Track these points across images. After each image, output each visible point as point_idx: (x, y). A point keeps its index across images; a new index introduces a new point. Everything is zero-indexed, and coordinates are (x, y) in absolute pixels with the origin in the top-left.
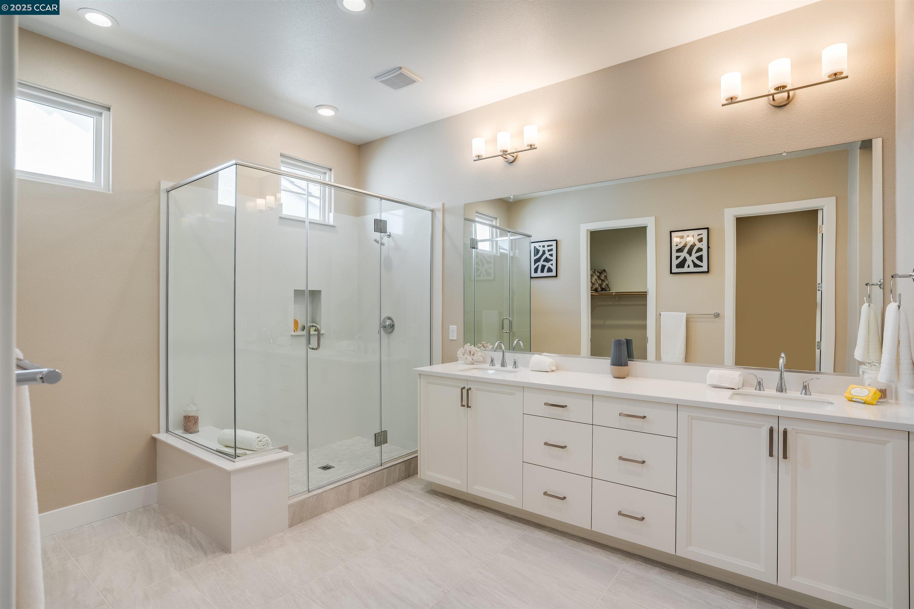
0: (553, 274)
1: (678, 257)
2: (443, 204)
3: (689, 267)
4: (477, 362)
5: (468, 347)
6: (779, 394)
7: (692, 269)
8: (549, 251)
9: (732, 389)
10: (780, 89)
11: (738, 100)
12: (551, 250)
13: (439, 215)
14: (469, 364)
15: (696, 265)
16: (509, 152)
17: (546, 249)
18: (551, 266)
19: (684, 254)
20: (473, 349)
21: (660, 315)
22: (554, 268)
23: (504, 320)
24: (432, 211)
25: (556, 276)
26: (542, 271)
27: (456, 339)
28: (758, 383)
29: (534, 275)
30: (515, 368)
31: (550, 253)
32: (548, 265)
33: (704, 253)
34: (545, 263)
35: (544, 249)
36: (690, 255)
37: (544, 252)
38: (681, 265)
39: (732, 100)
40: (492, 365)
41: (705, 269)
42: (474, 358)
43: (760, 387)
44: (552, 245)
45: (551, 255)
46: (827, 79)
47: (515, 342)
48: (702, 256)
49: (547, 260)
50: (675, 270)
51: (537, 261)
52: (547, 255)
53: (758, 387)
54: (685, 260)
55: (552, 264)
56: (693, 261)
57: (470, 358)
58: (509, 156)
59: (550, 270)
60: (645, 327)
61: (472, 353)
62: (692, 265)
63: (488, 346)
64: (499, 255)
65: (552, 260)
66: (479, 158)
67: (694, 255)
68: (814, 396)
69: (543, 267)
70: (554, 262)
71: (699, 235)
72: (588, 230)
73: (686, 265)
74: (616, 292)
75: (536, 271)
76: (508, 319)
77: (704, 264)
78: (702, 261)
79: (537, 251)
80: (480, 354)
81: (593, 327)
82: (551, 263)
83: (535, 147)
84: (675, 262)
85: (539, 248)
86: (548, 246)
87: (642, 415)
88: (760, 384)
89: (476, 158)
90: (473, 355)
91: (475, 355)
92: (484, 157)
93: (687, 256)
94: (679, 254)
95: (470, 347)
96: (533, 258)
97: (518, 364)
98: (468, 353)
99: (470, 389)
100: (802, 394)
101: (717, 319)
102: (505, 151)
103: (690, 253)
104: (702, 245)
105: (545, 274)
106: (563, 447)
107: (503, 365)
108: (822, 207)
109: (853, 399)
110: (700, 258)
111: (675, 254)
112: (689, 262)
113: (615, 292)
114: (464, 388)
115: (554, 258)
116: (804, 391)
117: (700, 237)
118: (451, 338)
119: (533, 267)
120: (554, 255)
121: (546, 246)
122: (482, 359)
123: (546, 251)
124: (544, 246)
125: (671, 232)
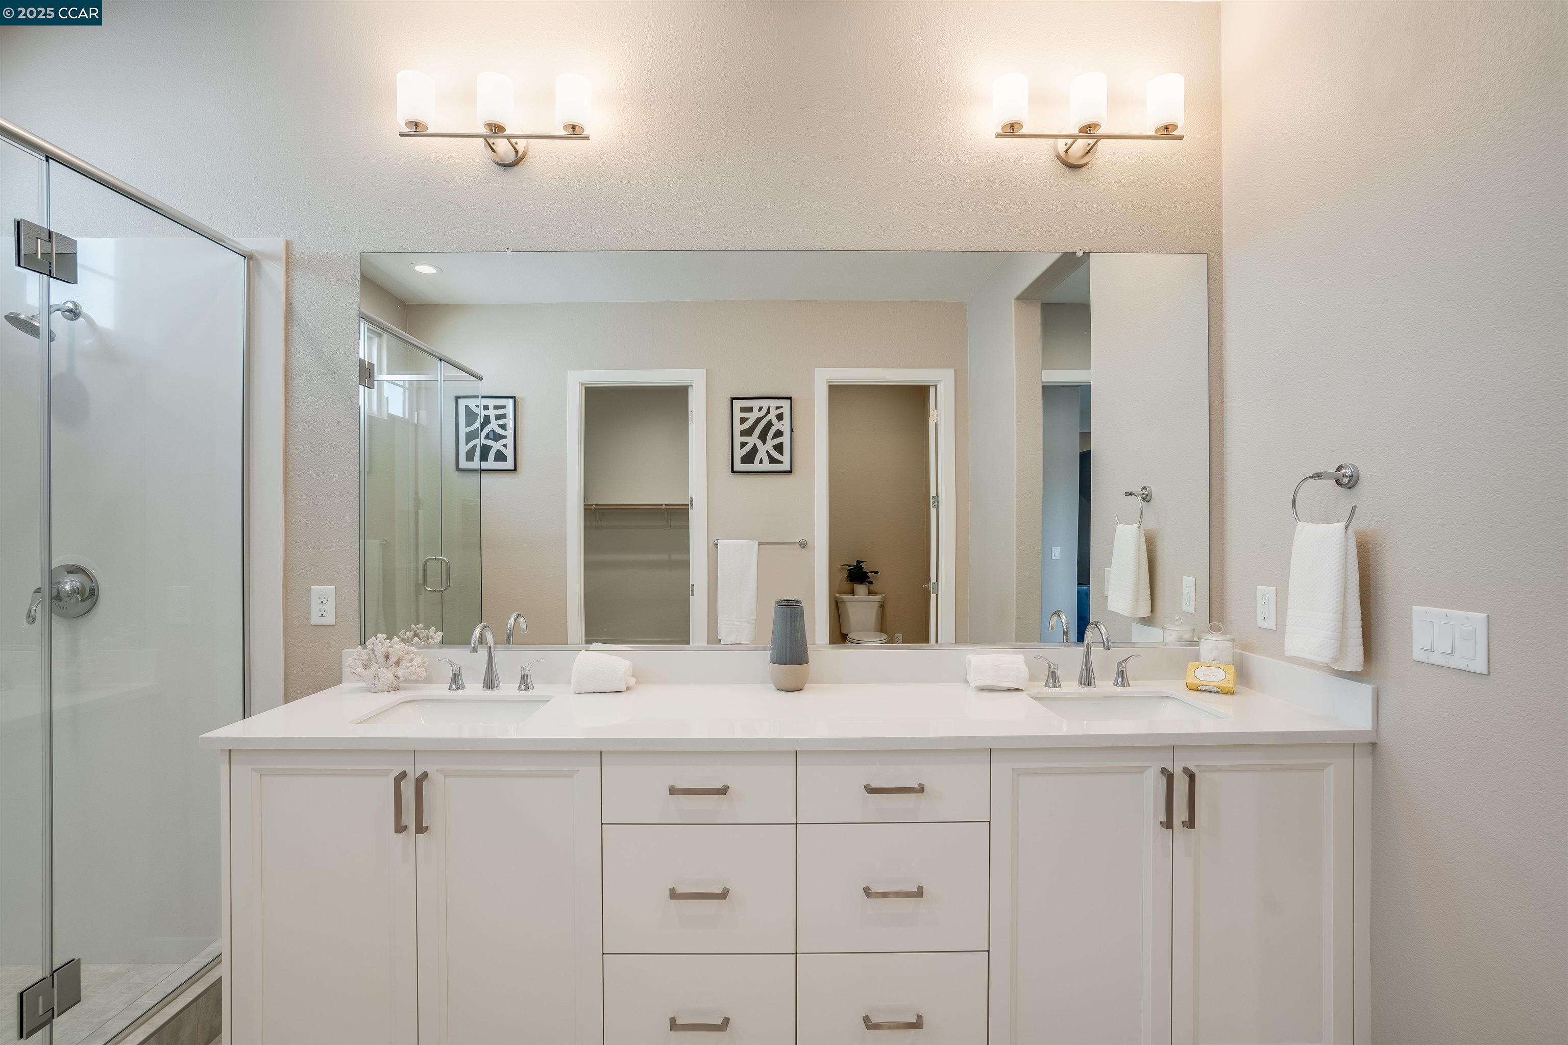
0: (509, 464)
1: (743, 445)
2: (288, 245)
3: (761, 462)
4: (406, 680)
5: (378, 642)
6: (1084, 690)
7: (767, 466)
8: (498, 417)
9: (1016, 690)
10: (1090, 130)
11: (1022, 131)
12: (503, 416)
13: (274, 273)
14: (386, 689)
15: (772, 460)
16: (508, 132)
17: (492, 413)
18: (503, 449)
19: (753, 440)
20: (397, 646)
21: (716, 545)
22: (509, 453)
23: (429, 563)
24: (248, 257)
25: (515, 470)
26: (484, 457)
27: (335, 624)
28: (1050, 674)
29: (464, 464)
30: (527, 688)
31: (502, 422)
32: (496, 446)
33: (785, 439)
34: (489, 442)
35: (487, 413)
36: (764, 443)
37: (487, 420)
38: (749, 458)
39: (1013, 129)
40: (457, 688)
41: (786, 466)
42: (400, 673)
43: (1054, 681)
44: (504, 407)
45: (503, 427)
46: (1153, 133)
47: (512, 620)
48: (782, 444)
49: (497, 437)
50: (739, 466)
51: (470, 437)
52: (494, 425)
53: (1051, 681)
54: (755, 450)
55: (505, 446)
56: (767, 452)
57: (387, 675)
58: (502, 146)
59: (500, 457)
60: (686, 565)
61: (393, 659)
62: (766, 459)
63: (431, 633)
64: (385, 417)
65: (505, 437)
66: (416, 129)
67: (771, 442)
68: (1137, 687)
69: (485, 450)
70: (509, 441)
71: (777, 408)
72: (582, 384)
73: (757, 460)
74: (597, 503)
75: (470, 456)
76: (438, 559)
77: (786, 458)
78: (782, 453)
79: (471, 416)
80: (418, 660)
81: (589, 566)
82: (503, 442)
83: (585, 134)
84: (739, 453)
85: (476, 410)
86: (496, 408)
87: (914, 784)
88: (1055, 675)
89: (407, 130)
90: (398, 663)
91: (405, 663)
92: (430, 130)
93: (759, 443)
94: (745, 439)
95: (387, 643)
96: (463, 430)
97: (532, 678)
98: (381, 659)
99: (425, 775)
100: (1116, 686)
101: (804, 551)
102: (496, 129)
103: (763, 437)
104: (783, 425)
105: (491, 464)
106: (723, 895)
107: (490, 683)
108: (935, 382)
109: (1201, 688)
110: (779, 448)
111: (738, 439)
112: (761, 454)
113: (595, 503)
114: (404, 775)
115: (509, 433)
116: (1120, 679)
117: (779, 411)
118: (315, 619)
119: (464, 449)
120: (511, 425)
121: (491, 408)
122: (425, 674)
123: (492, 419)
124: (486, 408)
125: (733, 399)
